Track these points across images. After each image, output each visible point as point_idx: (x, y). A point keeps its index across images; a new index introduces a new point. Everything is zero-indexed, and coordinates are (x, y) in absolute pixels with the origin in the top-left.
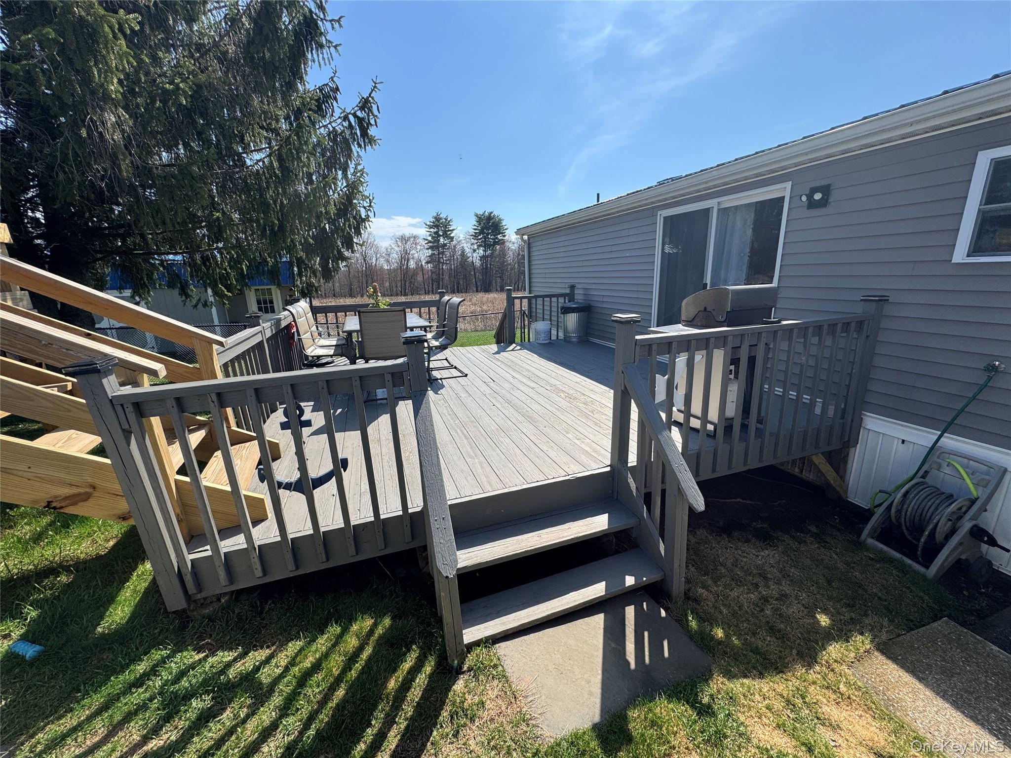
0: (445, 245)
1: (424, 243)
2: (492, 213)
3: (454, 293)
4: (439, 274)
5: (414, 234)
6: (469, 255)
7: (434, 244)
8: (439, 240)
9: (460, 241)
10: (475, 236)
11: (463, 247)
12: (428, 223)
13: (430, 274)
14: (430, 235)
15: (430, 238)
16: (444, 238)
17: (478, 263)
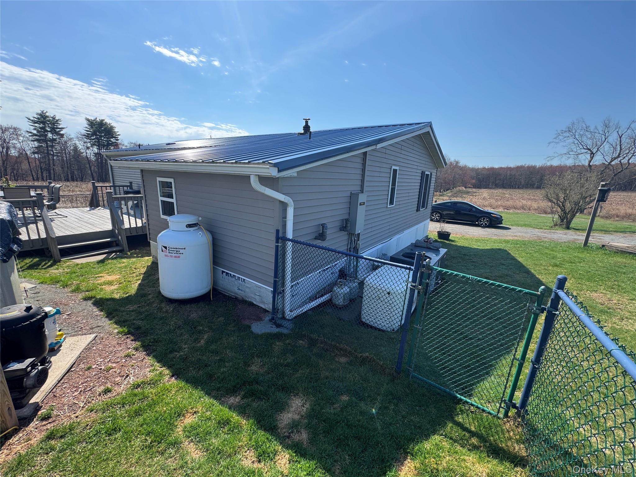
0: (53, 140)
1: (27, 135)
2: (103, 120)
3: (68, 181)
4: (49, 164)
5: (15, 125)
6: (82, 151)
7: (41, 136)
8: (47, 135)
9: (71, 139)
10: (87, 136)
11: (75, 144)
12: (32, 119)
13: (38, 162)
14: (35, 129)
15: (35, 132)
16: (52, 133)
17: (93, 158)
